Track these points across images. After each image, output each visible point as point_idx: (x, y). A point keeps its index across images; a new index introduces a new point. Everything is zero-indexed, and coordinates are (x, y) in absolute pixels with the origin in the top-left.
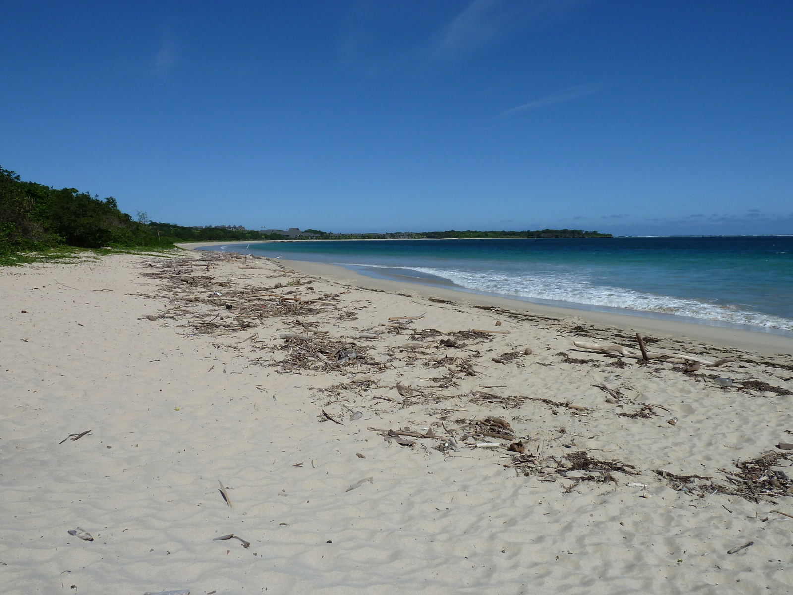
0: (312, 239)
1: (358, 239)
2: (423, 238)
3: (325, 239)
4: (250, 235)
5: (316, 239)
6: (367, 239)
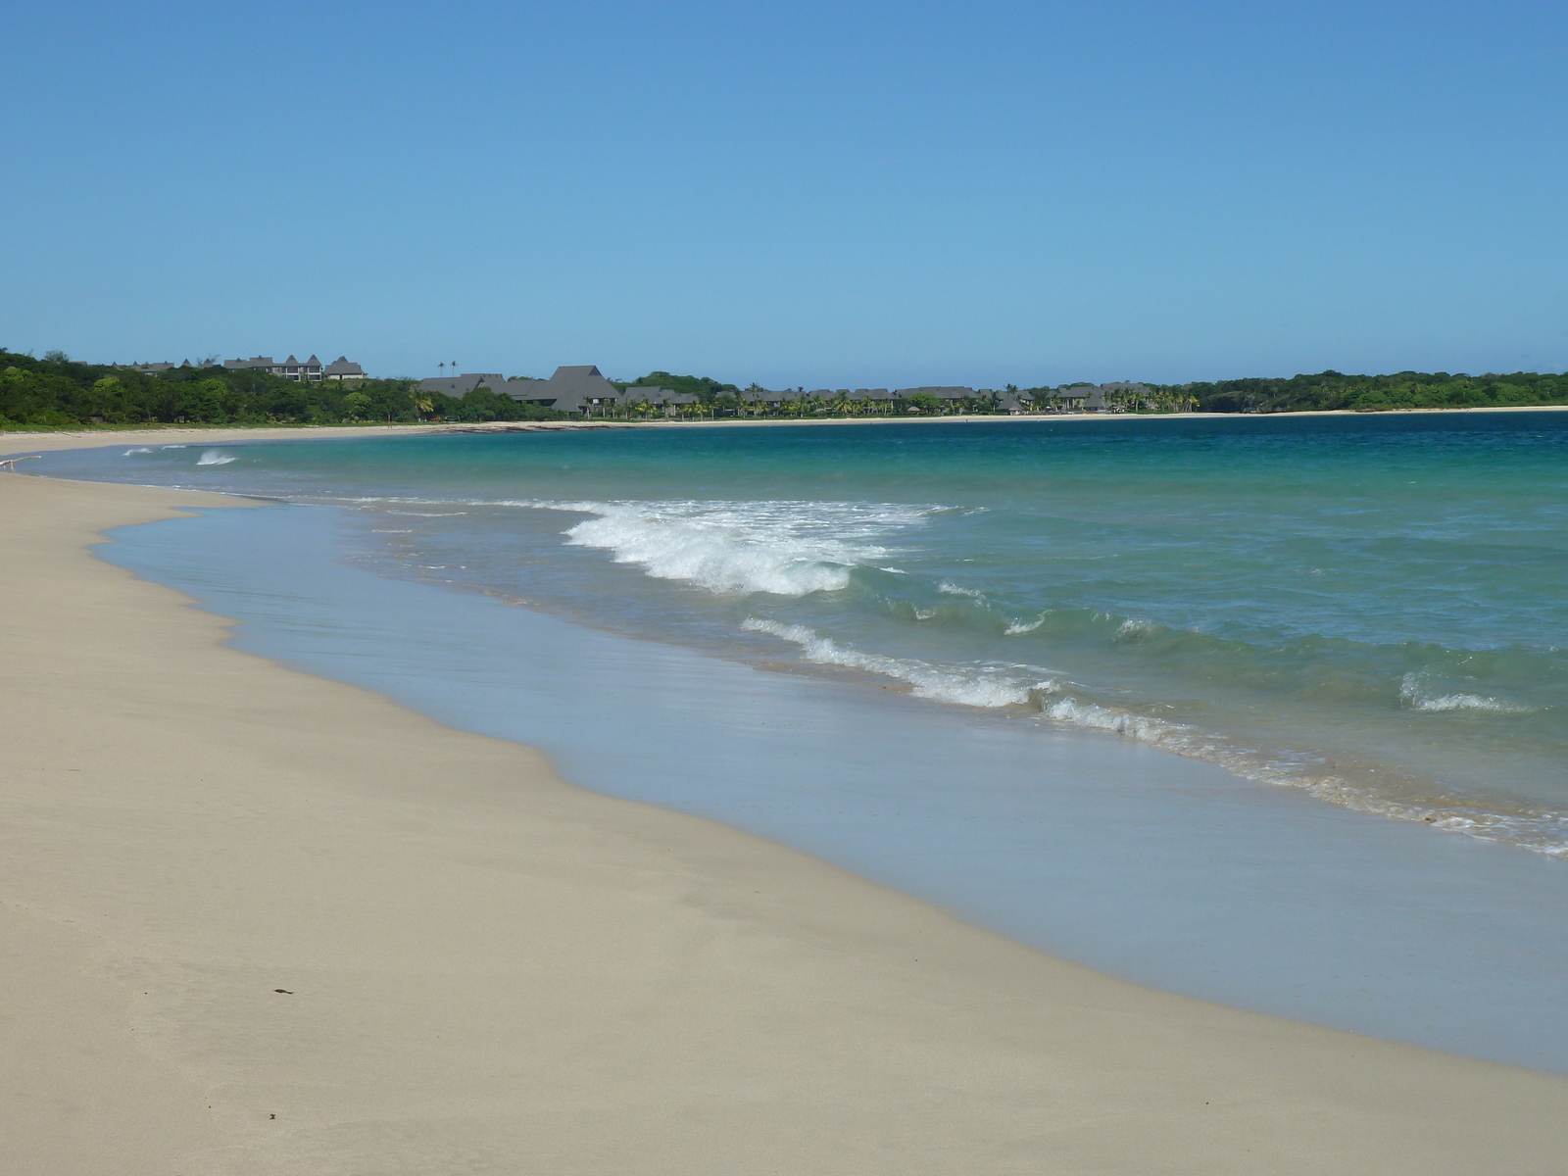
0: (657, 416)
1: (874, 414)
2: (1182, 409)
3: (719, 415)
4: (362, 397)
5: (678, 417)
6: (914, 414)
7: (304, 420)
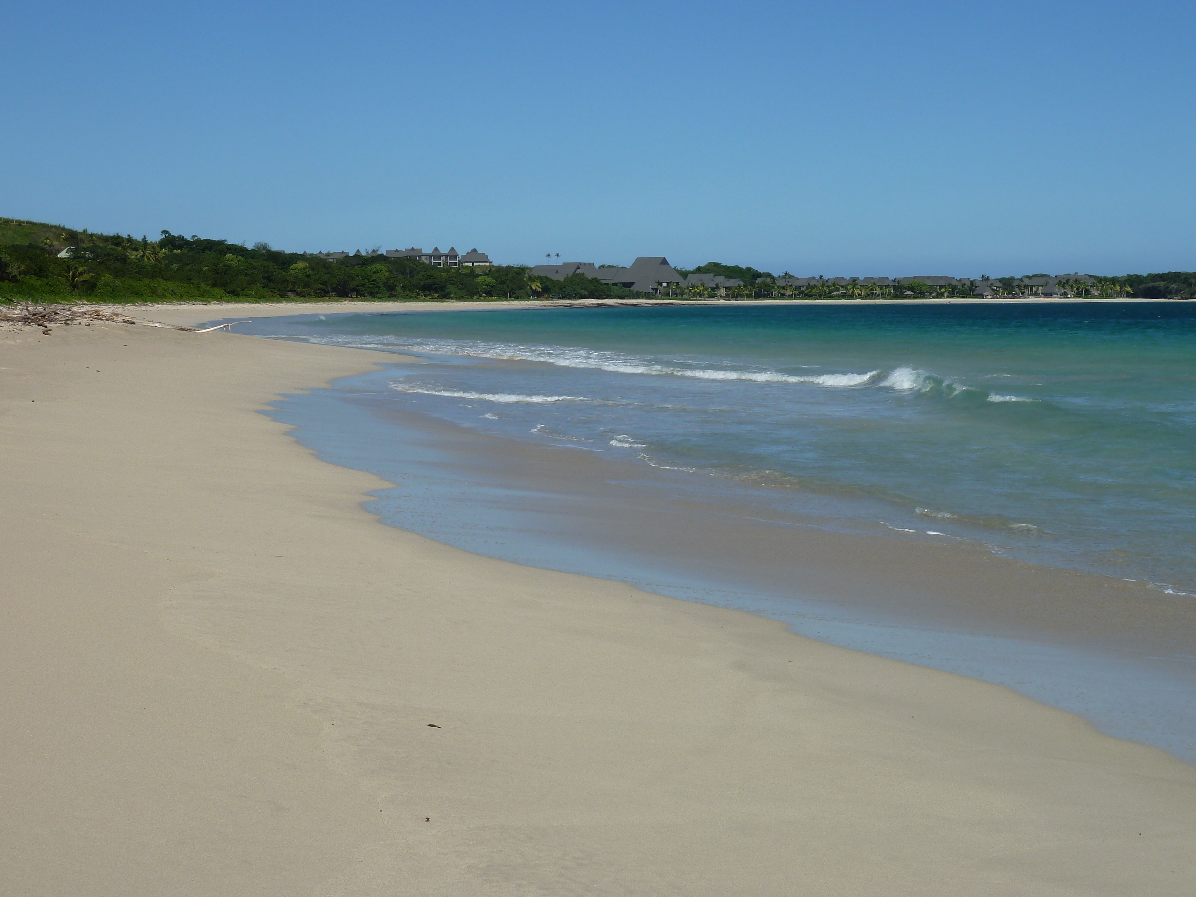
0: (711, 296)
1: (877, 297)
2: (1119, 295)
3: (758, 296)
5: (727, 297)
6: (909, 297)
7: (445, 296)
